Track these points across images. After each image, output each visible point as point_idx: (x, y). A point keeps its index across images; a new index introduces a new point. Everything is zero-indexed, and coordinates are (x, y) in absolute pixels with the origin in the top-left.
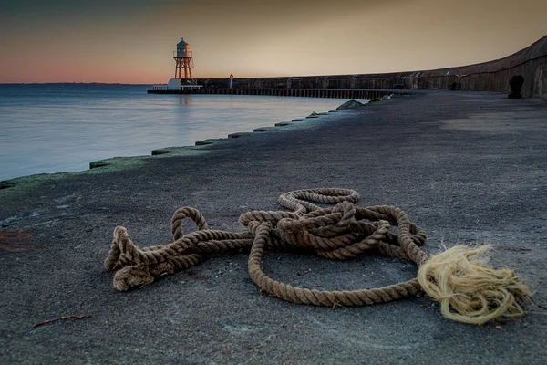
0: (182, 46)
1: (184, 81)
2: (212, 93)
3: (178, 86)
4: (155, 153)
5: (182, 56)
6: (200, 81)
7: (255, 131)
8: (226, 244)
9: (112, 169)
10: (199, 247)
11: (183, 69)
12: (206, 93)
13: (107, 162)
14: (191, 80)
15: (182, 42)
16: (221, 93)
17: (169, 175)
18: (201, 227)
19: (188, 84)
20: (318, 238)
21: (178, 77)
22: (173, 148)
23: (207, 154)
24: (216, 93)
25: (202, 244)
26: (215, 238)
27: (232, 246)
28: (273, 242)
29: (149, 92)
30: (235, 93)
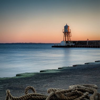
0: (66, 27)
1: (67, 42)
2: (79, 47)
3: (64, 44)
5: (67, 31)
6: (74, 42)
7: (85, 64)
8: (40, 97)
9: (22, 77)
10: (32, 98)
11: (67, 37)
12: (77, 47)
13: (22, 74)
14: (70, 41)
15: (67, 25)
16: (83, 47)
17: (41, 79)
18: (34, 92)
19: (69, 43)
20: (66, 96)
21: (64, 40)
22: (48, 70)
23: (58, 72)
24: (81, 47)
25: (33, 97)
26: (38, 96)
27: (42, 98)
28: (55, 98)
29: (53, 47)
30: (89, 47)
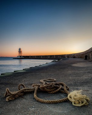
0: (20, 49)
1: (20, 56)
2: (26, 59)
3: (19, 57)
4: (14, 71)
5: (20, 51)
6: (24, 56)
8: (29, 91)
9: (6, 75)
11: (20, 54)
14: (22, 56)
16: (28, 59)
17: (17, 76)
18: (24, 87)
20: (48, 89)
25: (24, 91)
26: (27, 90)
27: (31, 91)
28: (39, 90)
29: (13, 58)
30: (31, 59)
